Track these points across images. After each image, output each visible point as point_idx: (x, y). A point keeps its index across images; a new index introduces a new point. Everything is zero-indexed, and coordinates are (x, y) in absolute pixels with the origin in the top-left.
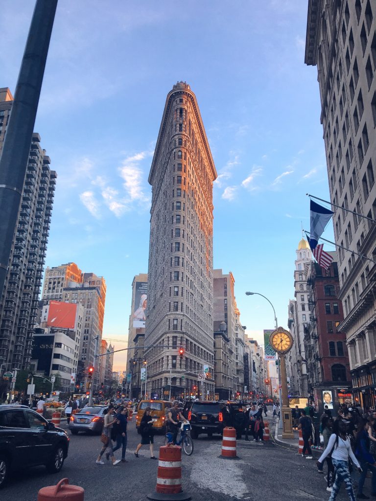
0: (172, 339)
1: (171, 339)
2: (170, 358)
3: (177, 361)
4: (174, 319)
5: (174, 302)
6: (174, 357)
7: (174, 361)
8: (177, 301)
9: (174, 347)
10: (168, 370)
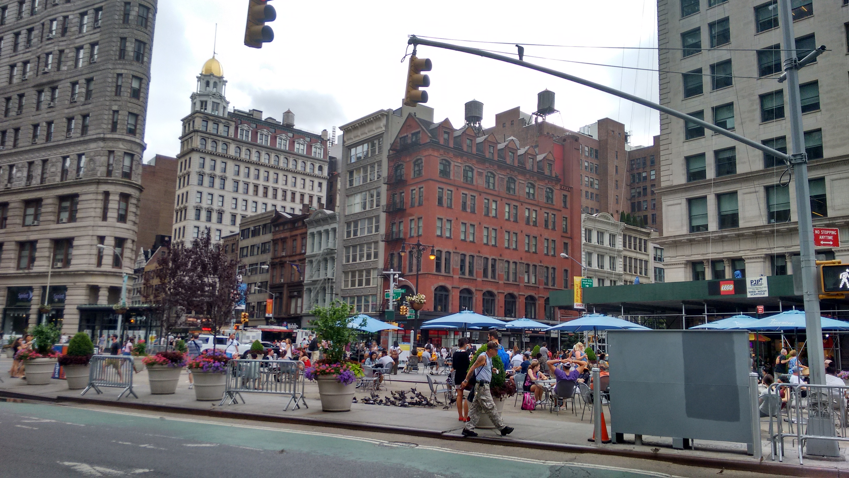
0: (117, 198)
1: (114, 198)
2: (110, 241)
3: (125, 250)
4: (125, 153)
5: (130, 113)
6: (120, 242)
7: (118, 250)
8: (135, 111)
9: (122, 218)
10: (103, 268)
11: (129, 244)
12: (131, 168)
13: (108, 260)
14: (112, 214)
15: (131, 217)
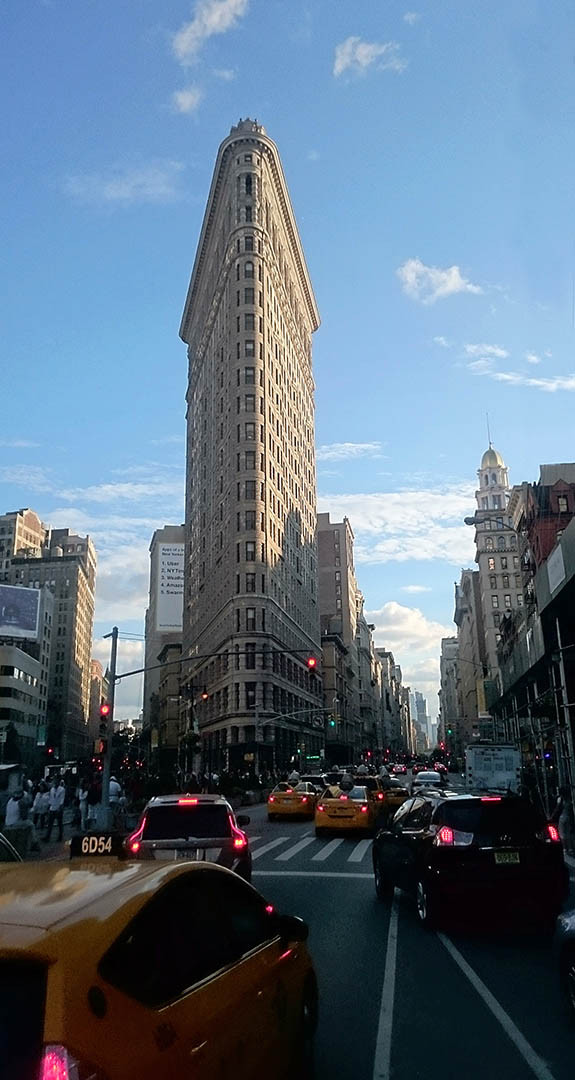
0: (244, 649)
1: (242, 649)
2: (242, 687)
3: (257, 692)
4: (247, 609)
5: (247, 574)
7: (251, 693)
8: (252, 572)
9: (250, 665)
10: (239, 712)
11: (259, 687)
12: (254, 620)
13: (242, 703)
14: (242, 663)
15: (259, 663)
